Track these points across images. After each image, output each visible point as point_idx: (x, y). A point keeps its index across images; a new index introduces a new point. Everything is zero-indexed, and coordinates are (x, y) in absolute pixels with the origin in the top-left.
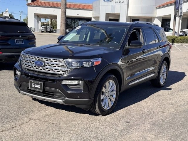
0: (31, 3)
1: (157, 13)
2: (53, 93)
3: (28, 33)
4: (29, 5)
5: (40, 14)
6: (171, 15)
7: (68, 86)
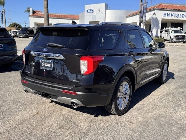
0: (31, 15)
1: (127, 21)
3: (7, 38)
4: (30, 16)
5: (39, 23)
6: (137, 22)
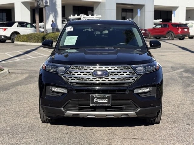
2: (122, 105)
7: (140, 95)
